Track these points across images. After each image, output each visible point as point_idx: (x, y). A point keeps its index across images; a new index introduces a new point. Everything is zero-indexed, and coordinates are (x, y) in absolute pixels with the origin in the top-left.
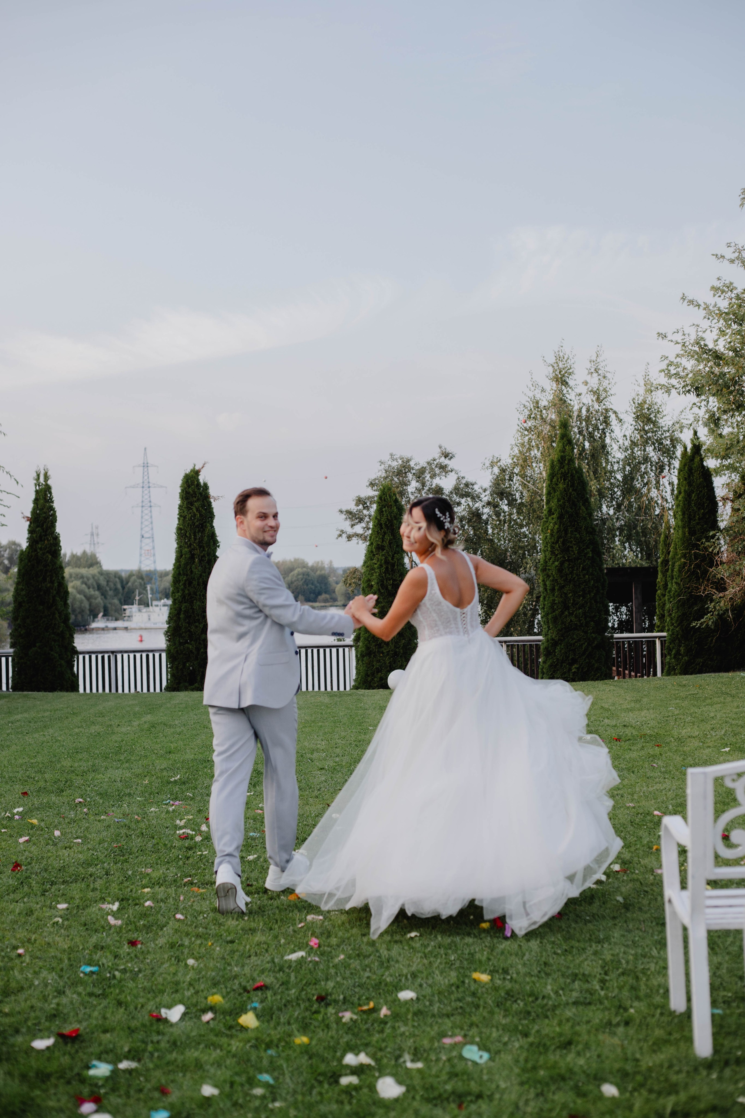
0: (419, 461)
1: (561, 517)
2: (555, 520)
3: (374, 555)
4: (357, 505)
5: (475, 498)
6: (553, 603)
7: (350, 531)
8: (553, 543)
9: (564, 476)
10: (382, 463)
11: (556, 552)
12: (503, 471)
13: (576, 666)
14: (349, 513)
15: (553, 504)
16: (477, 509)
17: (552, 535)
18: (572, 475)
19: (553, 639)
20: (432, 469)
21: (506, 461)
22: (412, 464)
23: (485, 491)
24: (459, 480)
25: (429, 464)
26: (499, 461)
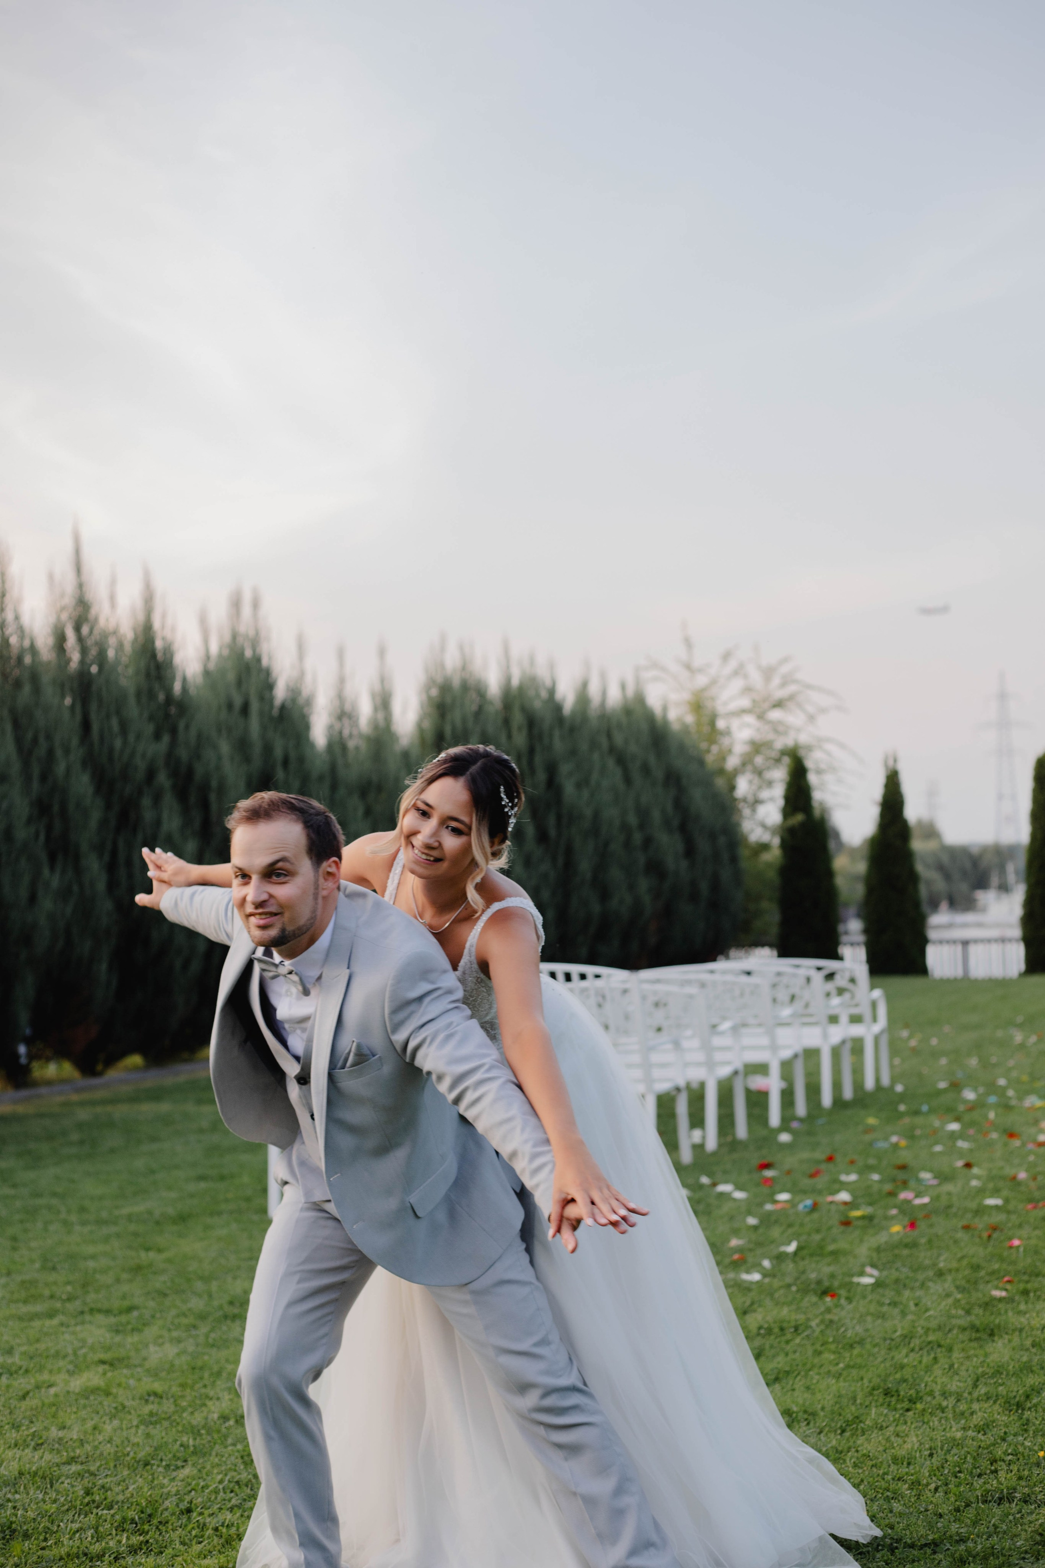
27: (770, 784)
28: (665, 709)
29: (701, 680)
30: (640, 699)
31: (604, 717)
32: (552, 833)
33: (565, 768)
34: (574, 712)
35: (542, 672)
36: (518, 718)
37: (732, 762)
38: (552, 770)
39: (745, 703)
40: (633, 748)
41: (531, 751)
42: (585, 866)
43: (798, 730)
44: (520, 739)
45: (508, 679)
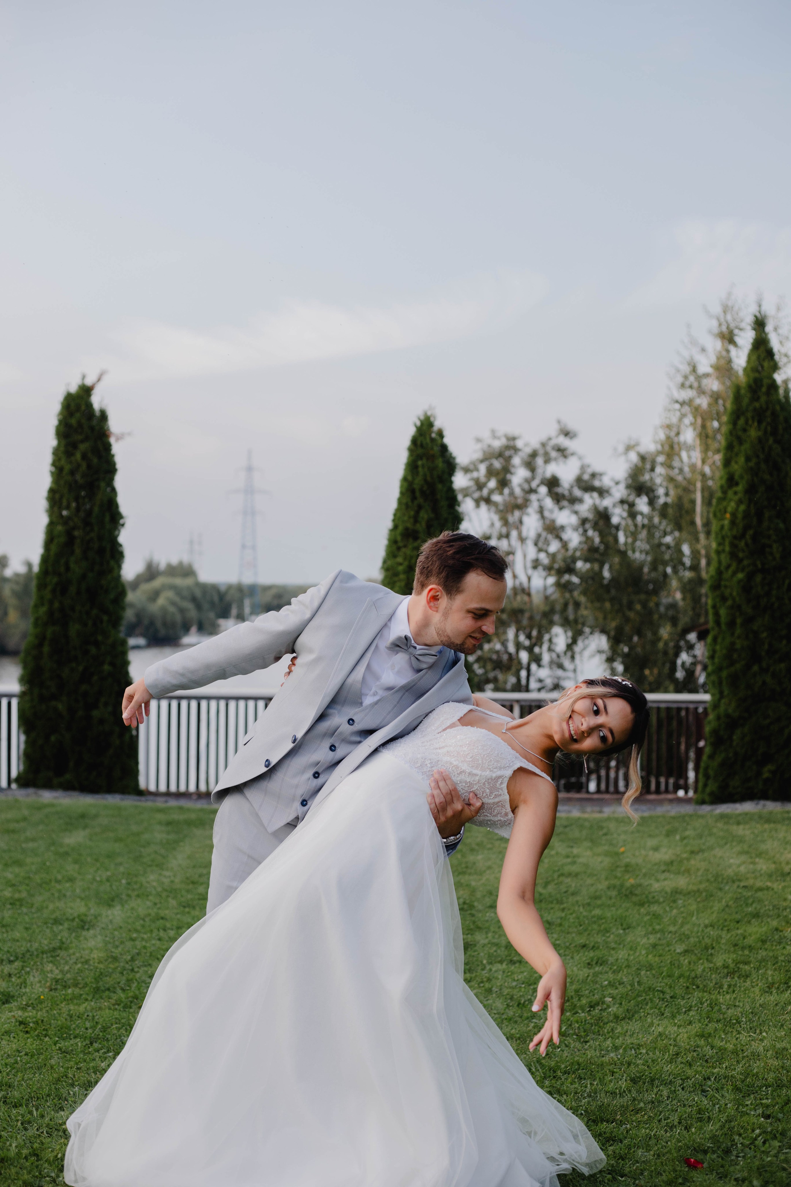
0: (529, 440)
1: (751, 490)
2: (740, 495)
3: (399, 549)
5: (602, 492)
6: (731, 648)
8: (735, 537)
9: (759, 416)
10: (478, 440)
11: (741, 555)
12: (643, 458)
13: (770, 767)
15: (737, 467)
16: (606, 509)
17: (733, 523)
18: (774, 414)
19: (728, 716)
20: (546, 454)
21: (648, 446)
22: (519, 444)
23: (617, 483)
24: (583, 468)
25: (543, 445)
26: (637, 444)
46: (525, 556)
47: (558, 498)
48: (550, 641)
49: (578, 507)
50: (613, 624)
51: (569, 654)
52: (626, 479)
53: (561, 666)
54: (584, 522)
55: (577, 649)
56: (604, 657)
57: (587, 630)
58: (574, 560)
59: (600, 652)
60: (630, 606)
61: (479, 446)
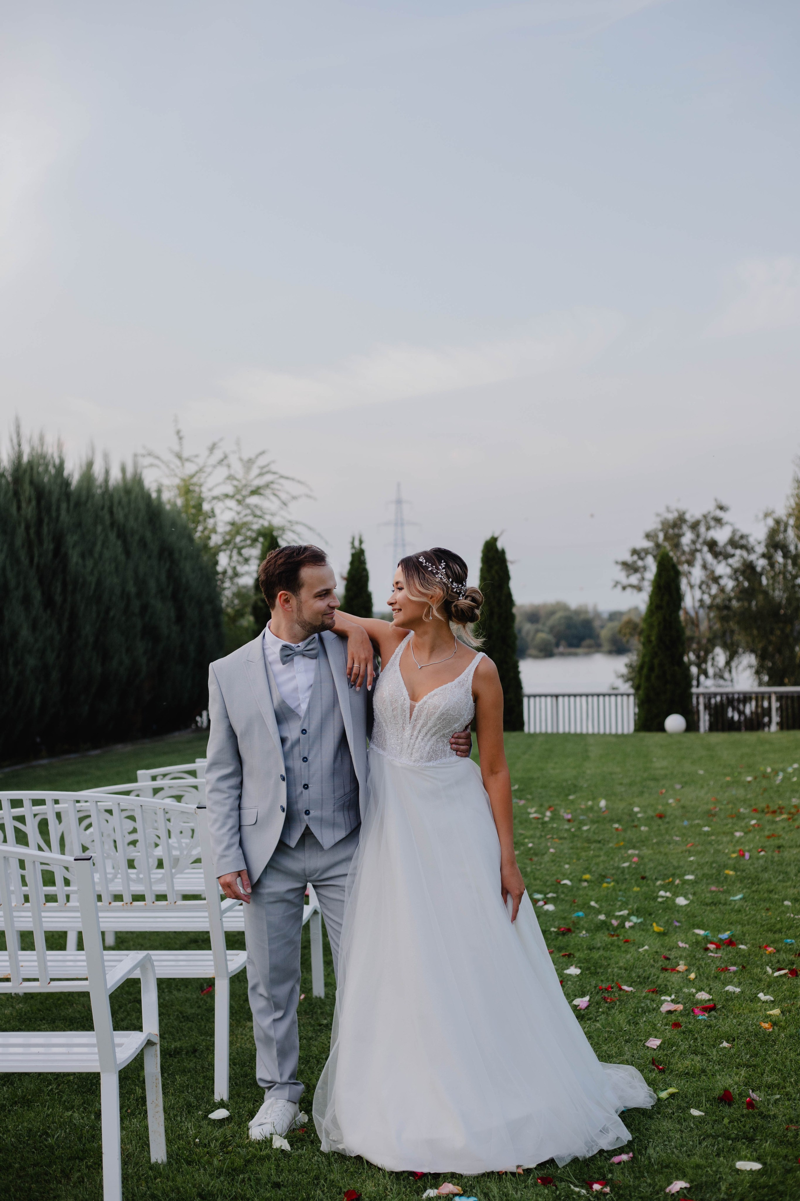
0: (694, 513)
4: (632, 555)
5: (749, 549)
7: (625, 581)
10: (658, 515)
12: (778, 522)
14: (625, 564)
16: (752, 561)
20: (707, 523)
21: (781, 512)
22: (688, 517)
23: (759, 543)
24: (734, 532)
25: (705, 517)
26: (773, 512)
27: (247, 560)
28: (159, 491)
29: (190, 468)
30: (138, 481)
31: (108, 495)
32: (58, 599)
33: (71, 539)
34: (79, 488)
35: (51, 450)
36: (27, 490)
37: (215, 540)
38: (58, 540)
39: (229, 489)
40: (132, 523)
41: (40, 522)
42: (88, 630)
43: (273, 515)
44: (29, 511)
45: (20, 456)
46: (693, 598)
47: (716, 555)
48: (713, 659)
49: (731, 561)
50: (760, 646)
51: (728, 668)
52: (766, 540)
53: (722, 677)
54: (736, 571)
55: (733, 664)
56: (753, 670)
57: (740, 650)
58: (730, 600)
59: (750, 666)
60: (772, 632)
61: (658, 520)
